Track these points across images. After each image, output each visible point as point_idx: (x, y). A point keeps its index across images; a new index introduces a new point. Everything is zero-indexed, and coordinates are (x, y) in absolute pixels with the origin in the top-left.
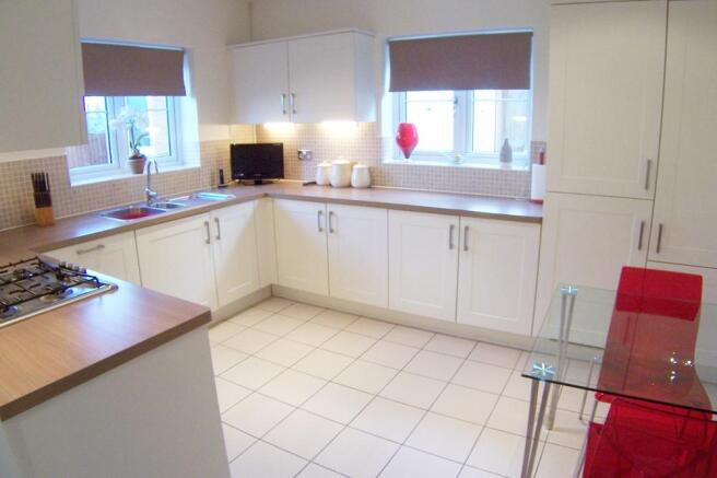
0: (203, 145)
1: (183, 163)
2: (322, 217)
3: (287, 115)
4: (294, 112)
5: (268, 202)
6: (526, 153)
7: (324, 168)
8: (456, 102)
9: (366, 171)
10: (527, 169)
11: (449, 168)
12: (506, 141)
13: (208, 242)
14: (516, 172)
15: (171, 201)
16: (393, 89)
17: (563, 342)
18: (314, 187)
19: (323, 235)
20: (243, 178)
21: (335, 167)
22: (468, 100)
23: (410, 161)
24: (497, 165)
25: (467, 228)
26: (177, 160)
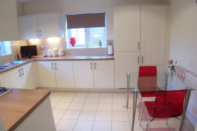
0: (12, 47)
1: (5, 53)
2: (53, 65)
3: (38, 37)
4: (41, 36)
5: (35, 62)
6: (106, 43)
7: (50, 51)
8: (85, 31)
9: (62, 51)
10: (106, 47)
11: (86, 48)
12: (100, 40)
13: (20, 76)
14: (103, 48)
15: (5, 65)
16: (68, 28)
17: (128, 88)
18: (47, 57)
19: (53, 70)
20: (25, 56)
21: (53, 51)
22: (88, 31)
23: (74, 48)
24: (98, 47)
25: (95, 63)
26: (3, 52)
